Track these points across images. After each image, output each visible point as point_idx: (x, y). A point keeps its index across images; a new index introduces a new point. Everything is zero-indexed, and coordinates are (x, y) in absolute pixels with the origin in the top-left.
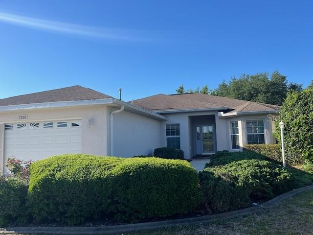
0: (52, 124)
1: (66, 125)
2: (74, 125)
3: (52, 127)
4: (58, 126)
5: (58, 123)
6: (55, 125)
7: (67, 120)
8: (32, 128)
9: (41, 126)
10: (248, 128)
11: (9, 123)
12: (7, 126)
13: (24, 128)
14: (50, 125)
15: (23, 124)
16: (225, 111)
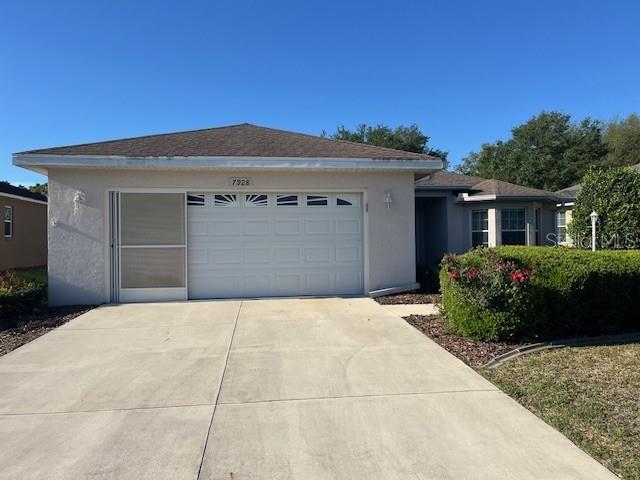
0: (295, 198)
1: (325, 203)
2: (340, 202)
3: (296, 204)
4: (309, 204)
5: (309, 198)
6: (302, 201)
7: (327, 193)
8: (250, 204)
9: (272, 201)
10: (503, 221)
11: (195, 191)
12: (190, 198)
13: (232, 204)
14: (290, 200)
15: (229, 196)
16: (471, 193)
